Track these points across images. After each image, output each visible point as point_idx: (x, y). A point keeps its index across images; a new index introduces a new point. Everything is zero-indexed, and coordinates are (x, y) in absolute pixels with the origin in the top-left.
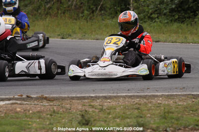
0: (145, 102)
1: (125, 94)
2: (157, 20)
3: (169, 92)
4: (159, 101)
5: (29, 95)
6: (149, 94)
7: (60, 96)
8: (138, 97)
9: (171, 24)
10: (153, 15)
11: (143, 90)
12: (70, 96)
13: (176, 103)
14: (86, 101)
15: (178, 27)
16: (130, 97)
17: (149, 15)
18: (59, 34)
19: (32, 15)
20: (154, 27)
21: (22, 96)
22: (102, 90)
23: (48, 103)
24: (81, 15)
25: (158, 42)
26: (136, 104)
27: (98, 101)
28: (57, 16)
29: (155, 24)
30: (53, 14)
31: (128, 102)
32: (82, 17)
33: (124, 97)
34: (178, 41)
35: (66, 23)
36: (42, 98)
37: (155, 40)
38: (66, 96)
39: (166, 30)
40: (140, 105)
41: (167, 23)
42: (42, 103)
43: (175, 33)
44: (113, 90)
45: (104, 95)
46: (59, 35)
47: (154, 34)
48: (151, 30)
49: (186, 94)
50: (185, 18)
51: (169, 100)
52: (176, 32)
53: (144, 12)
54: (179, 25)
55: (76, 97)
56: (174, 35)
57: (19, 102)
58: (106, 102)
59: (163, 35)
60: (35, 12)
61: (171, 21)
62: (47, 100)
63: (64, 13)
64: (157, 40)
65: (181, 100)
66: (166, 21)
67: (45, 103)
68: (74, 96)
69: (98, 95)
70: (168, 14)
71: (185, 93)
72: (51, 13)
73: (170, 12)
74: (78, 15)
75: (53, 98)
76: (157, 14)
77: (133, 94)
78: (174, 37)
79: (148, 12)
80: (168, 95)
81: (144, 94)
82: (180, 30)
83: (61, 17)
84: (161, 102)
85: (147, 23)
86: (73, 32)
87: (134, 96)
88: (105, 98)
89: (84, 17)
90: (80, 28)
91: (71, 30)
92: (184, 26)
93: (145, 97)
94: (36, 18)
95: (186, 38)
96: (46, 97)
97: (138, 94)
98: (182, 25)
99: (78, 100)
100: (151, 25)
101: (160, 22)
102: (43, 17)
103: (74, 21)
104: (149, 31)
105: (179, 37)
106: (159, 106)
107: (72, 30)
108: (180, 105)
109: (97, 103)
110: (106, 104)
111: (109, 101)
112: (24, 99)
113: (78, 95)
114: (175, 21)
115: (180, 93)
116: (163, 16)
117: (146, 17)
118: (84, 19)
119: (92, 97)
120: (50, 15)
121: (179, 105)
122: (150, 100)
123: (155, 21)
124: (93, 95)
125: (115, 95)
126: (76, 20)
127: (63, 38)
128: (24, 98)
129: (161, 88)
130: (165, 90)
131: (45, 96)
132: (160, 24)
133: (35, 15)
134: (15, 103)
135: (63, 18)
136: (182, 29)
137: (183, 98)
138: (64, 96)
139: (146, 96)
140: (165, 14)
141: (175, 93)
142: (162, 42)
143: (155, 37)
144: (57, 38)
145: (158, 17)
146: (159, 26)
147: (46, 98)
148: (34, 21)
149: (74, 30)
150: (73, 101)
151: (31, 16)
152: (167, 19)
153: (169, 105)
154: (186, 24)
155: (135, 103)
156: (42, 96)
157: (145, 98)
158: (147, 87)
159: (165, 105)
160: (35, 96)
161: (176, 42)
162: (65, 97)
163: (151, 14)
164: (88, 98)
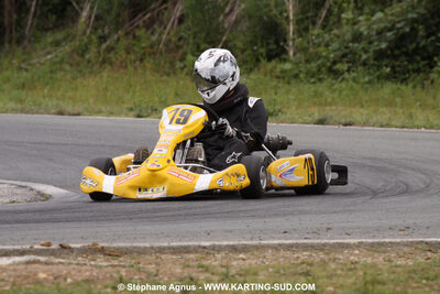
0: (322, 260)
1: (276, 242)
2: (346, 75)
3: (374, 237)
4: (352, 258)
5: (64, 242)
6: (332, 241)
7: (135, 245)
8: (306, 247)
9: (380, 86)
10: (338, 66)
11: (316, 233)
12: (157, 244)
13: (390, 261)
14: (192, 256)
15: (393, 93)
16: (289, 247)
17: (329, 64)
18: (130, 106)
19: (71, 65)
20: (341, 91)
21: (49, 245)
22: (226, 231)
23: (108, 260)
24: (179, 65)
25: (350, 124)
26: (303, 263)
27: (218, 256)
28: (126, 67)
29: (343, 85)
30: (118, 62)
31: (285, 258)
32: (182, 69)
33: (277, 248)
34: (393, 123)
35: (145, 82)
36: (94, 251)
37: (343, 121)
38: (147, 245)
39: (367, 98)
40: (311, 265)
41: (370, 82)
42: (94, 260)
43: (387, 106)
44: (250, 233)
45: (231, 243)
46: (131, 109)
47: (340, 108)
48: (333, 99)
49: (412, 242)
50: (408, 72)
51: (376, 255)
52: (390, 104)
53: (320, 57)
54: (394, 86)
55: (169, 248)
56: (384, 109)
57: (42, 259)
58: (235, 259)
59: (361, 110)
60: (78, 58)
61: (378, 78)
62: (105, 255)
63: (141, 60)
64: (348, 120)
65: (401, 254)
66: (367, 79)
67: (101, 261)
68: (166, 244)
69: (217, 243)
70: (372, 62)
71: (411, 240)
72: (114, 59)
73: (375, 59)
74: (172, 64)
75: (118, 249)
76: (348, 62)
77: (295, 242)
78: (385, 114)
79: (327, 58)
80: (372, 245)
81: (319, 241)
82: (398, 100)
83: (135, 68)
84: (356, 259)
85: (325, 83)
86: (161, 102)
87: (297, 245)
88: (234, 249)
89: (186, 69)
90: (176, 94)
91: (156, 99)
92: (406, 89)
93: (321, 248)
94: (80, 71)
95: (411, 116)
96: (103, 247)
97: (306, 241)
98: (403, 87)
99: (173, 254)
100: (335, 87)
101: (354, 80)
102: (95, 68)
103: (165, 78)
104: (329, 100)
105: (396, 114)
106: (352, 267)
107: (160, 98)
108: (400, 266)
109: (214, 262)
110: (235, 263)
111: (241, 256)
112: (53, 253)
113: (174, 244)
114: (388, 78)
115: (398, 240)
116: (360, 68)
117: (323, 69)
118: (187, 74)
119: (205, 247)
120: (111, 64)
121: (396, 266)
122: (332, 256)
123: (343, 79)
124: (207, 244)
125: (255, 242)
126: (168, 75)
127: (139, 116)
128: (54, 250)
129: (358, 228)
130: (366, 231)
131: (101, 245)
132: (355, 85)
133: (78, 65)
134: (35, 262)
135: (140, 71)
136: (402, 97)
137: (406, 249)
138: (142, 245)
139: (325, 245)
140: (364, 64)
141: (387, 240)
142: (359, 124)
143: (344, 113)
144: (127, 115)
145: (348, 71)
146: (352, 88)
147: (102, 250)
148: (74, 79)
149: (163, 99)
150: (163, 256)
151: (67, 67)
152: (369, 74)
153: (374, 266)
154: (411, 85)
155: (300, 261)
156: (94, 244)
157: (322, 250)
158: (326, 226)
159: (365, 266)
160: (78, 246)
161: (388, 125)
162: (145, 248)
163: (335, 63)
164: (196, 249)
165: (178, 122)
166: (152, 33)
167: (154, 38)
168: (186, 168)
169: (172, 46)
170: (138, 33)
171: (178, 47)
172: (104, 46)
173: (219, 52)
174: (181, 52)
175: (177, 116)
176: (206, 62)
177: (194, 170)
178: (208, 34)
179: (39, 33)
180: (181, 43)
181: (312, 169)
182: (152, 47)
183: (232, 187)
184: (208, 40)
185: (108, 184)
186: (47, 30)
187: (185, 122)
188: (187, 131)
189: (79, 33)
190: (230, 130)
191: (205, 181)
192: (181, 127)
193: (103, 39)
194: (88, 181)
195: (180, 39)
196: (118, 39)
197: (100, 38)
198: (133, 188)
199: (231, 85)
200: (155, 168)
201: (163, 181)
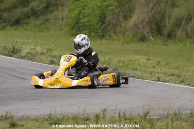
165: (67, 61)
168: (69, 77)
173: (83, 36)
175: (67, 59)
176: (78, 39)
177: (72, 78)
181: (115, 79)
183: (85, 85)
185: (41, 82)
187: (69, 61)
188: (70, 64)
190: (85, 61)
191: (75, 83)
192: (67, 63)
194: (34, 81)
198: (49, 84)
199: (87, 47)
200: (57, 77)
201: (60, 82)
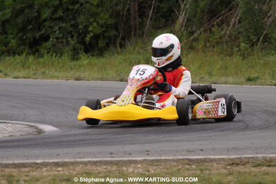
166: (222, 30)
167: (223, 33)
169: (233, 37)
170: (213, 30)
171: (237, 38)
172: (192, 38)
174: (238, 41)
178: (256, 29)
179: (153, 31)
180: (239, 36)
182: (221, 38)
184: (255, 33)
186: (158, 28)
189: (177, 29)
193: (192, 33)
195: (239, 33)
196: (201, 34)
197: (190, 32)
